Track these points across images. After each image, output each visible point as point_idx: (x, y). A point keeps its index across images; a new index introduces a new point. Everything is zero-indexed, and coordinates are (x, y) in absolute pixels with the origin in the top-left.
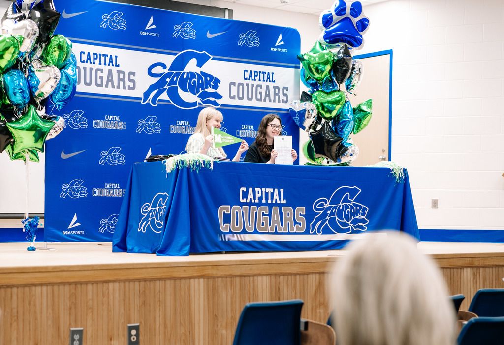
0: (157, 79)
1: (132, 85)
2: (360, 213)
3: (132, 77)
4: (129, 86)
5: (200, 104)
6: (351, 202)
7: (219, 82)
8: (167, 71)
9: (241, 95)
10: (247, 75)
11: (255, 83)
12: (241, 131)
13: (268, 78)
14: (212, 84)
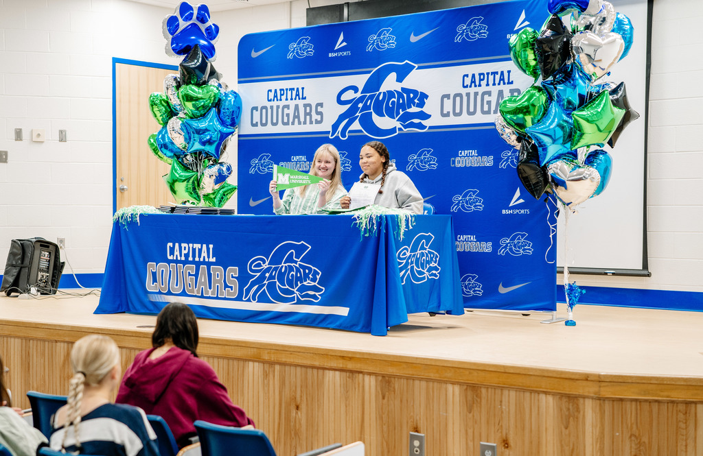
0: (348, 106)
1: (319, 118)
2: (309, 278)
3: (320, 109)
4: (316, 120)
5: (400, 129)
6: (296, 262)
7: (427, 97)
8: (359, 95)
9: (458, 111)
10: (468, 81)
11: (480, 90)
12: (457, 159)
13: (502, 79)
14: (416, 101)
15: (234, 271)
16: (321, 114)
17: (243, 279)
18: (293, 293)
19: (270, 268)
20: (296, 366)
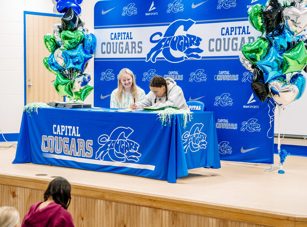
0: (156, 44)
2: (132, 148)
3: (140, 45)
4: (138, 51)
5: (186, 58)
6: (125, 139)
7: (201, 40)
8: (162, 37)
9: (218, 48)
10: (224, 31)
11: (231, 37)
12: (218, 76)
13: (244, 31)
14: (195, 42)
15: (90, 142)
16: (141, 48)
17: (95, 147)
18: (124, 156)
19: (110, 142)
20: (124, 203)
